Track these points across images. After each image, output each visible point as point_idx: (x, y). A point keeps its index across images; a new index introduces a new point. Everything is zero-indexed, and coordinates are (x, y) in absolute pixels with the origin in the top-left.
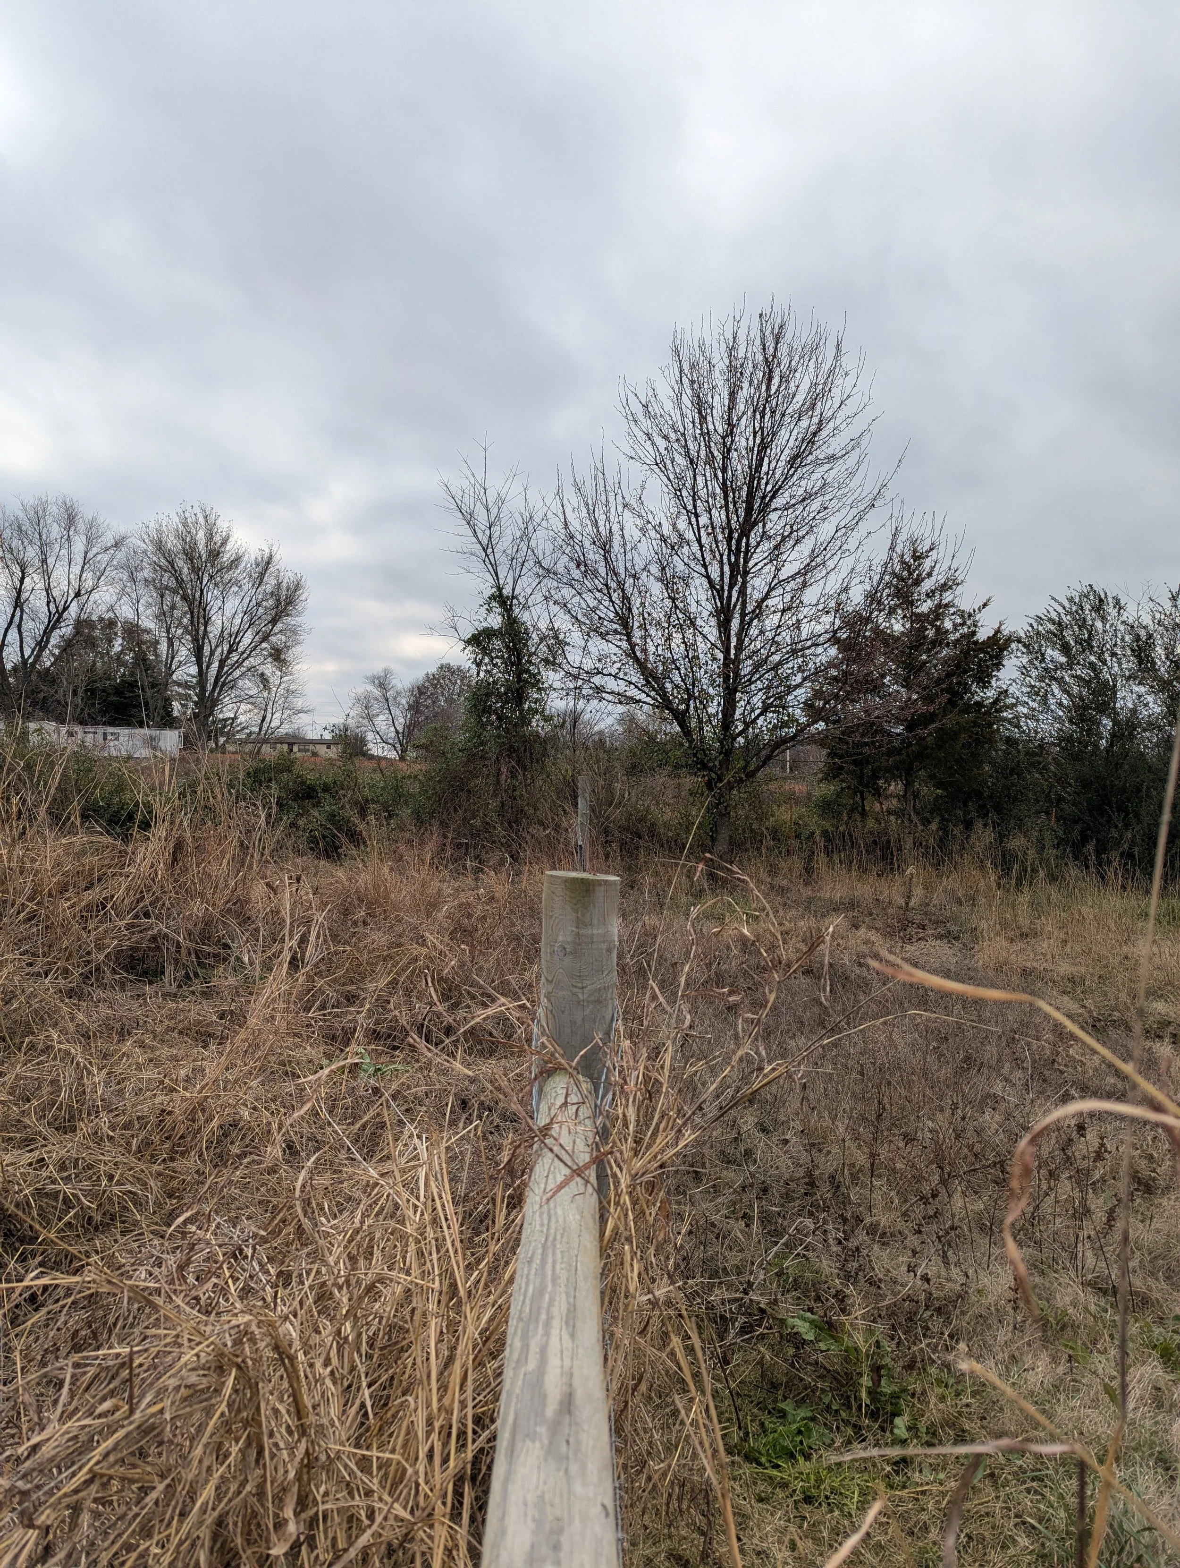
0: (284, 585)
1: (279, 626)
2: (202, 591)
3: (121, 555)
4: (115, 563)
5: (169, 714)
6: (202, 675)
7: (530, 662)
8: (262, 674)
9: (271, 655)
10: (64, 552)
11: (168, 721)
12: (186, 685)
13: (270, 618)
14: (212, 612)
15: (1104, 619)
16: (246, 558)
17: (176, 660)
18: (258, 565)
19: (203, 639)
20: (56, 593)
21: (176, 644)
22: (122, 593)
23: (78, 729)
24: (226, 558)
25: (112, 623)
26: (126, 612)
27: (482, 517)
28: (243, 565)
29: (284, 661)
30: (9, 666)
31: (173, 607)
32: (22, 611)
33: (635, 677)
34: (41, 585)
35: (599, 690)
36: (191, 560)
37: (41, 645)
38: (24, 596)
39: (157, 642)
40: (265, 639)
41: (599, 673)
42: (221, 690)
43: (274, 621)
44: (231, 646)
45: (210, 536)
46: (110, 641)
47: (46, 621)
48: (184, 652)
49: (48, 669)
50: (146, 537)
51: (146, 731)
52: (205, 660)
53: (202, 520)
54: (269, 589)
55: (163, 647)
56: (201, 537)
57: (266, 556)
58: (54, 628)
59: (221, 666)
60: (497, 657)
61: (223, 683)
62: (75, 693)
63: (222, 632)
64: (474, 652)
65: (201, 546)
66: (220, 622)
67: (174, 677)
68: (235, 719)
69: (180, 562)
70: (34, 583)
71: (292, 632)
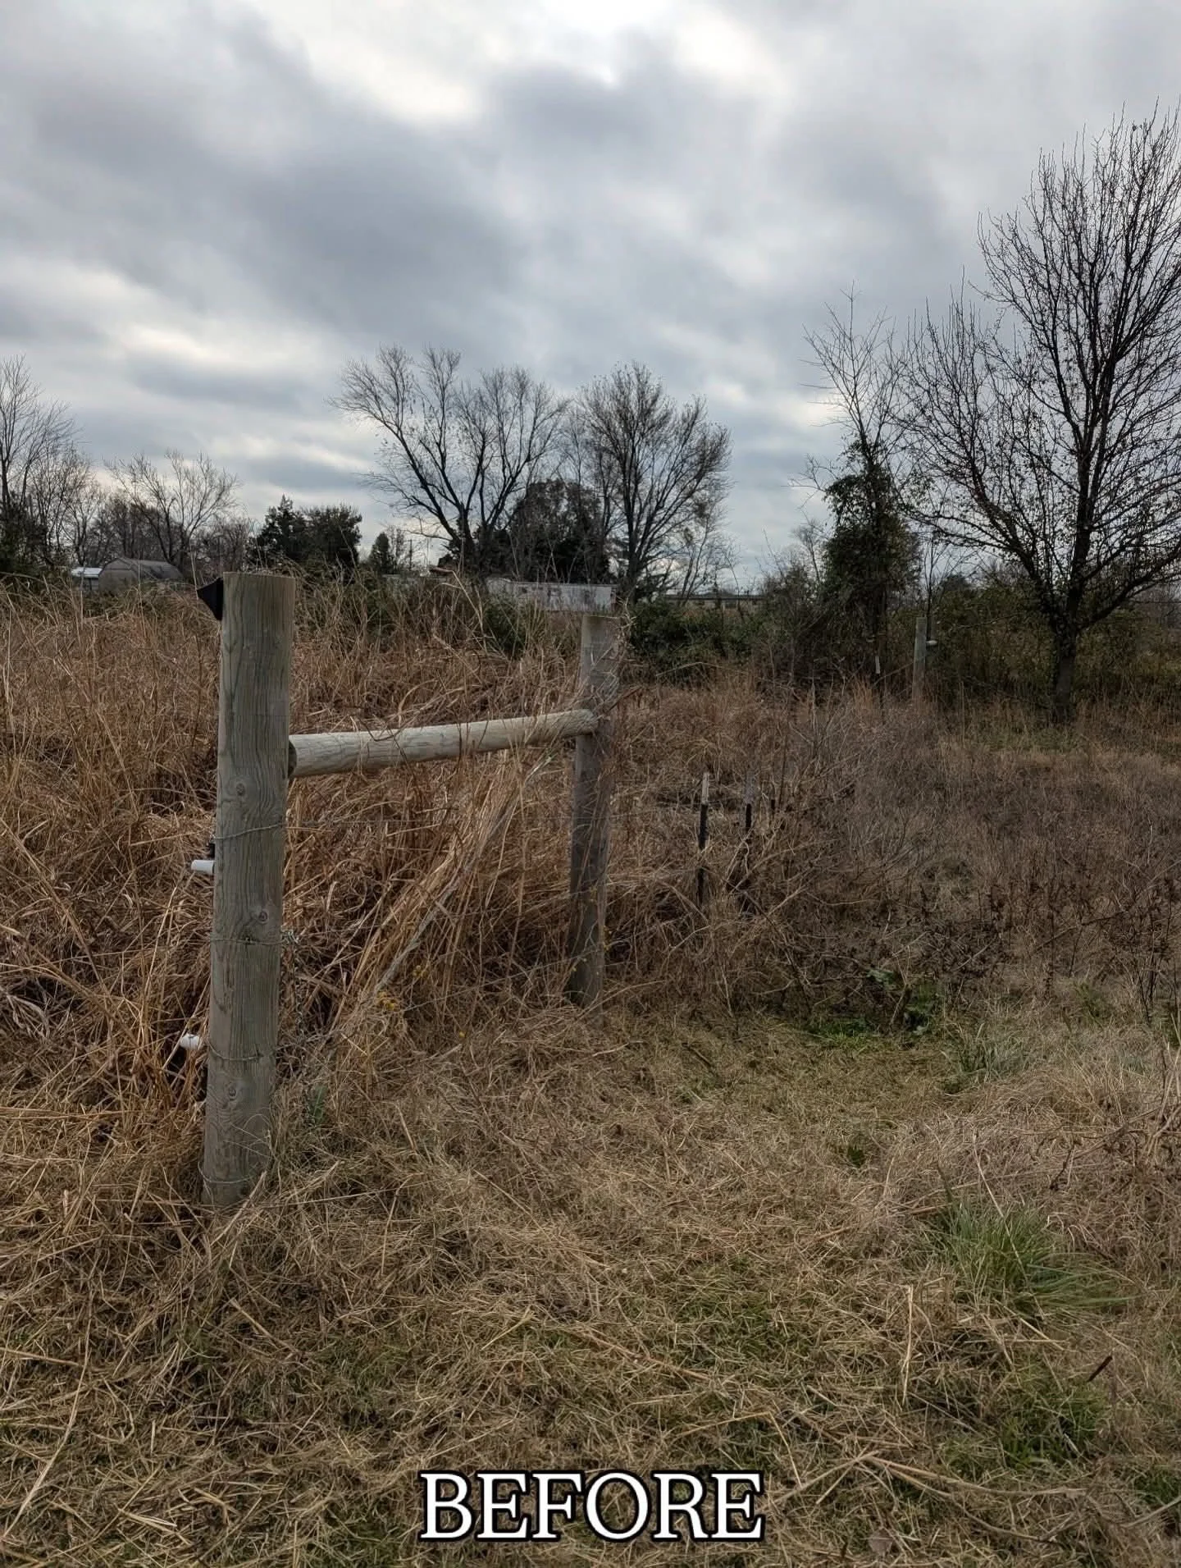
0: (709, 438)
1: (704, 481)
2: (634, 450)
3: (564, 419)
4: (559, 427)
5: (606, 570)
6: (632, 534)
7: (890, 508)
8: (687, 530)
9: (695, 511)
10: (517, 420)
11: (605, 578)
12: (618, 542)
13: (695, 473)
14: (644, 470)
16: (673, 416)
17: (612, 518)
18: (684, 421)
19: (634, 496)
20: (510, 459)
21: (612, 503)
22: (567, 455)
23: (528, 586)
24: (656, 415)
25: (559, 484)
26: (569, 473)
27: (849, 369)
28: (671, 422)
29: (708, 516)
30: (473, 529)
31: (610, 468)
32: (483, 477)
33: (981, 518)
34: (498, 453)
35: (947, 533)
36: (625, 419)
37: (498, 509)
38: (485, 463)
39: (598, 501)
40: (690, 495)
41: (940, 516)
42: (648, 547)
43: (699, 477)
44: (658, 503)
45: (642, 395)
46: (557, 502)
47: (502, 484)
48: (617, 512)
49: (504, 530)
50: (585, 401)
51: (584, 587)
52: (636, 517)
53: (635, 380)
54: (694, 443)
55: (602, 505)
56: (634, 396)
57: (693, 410)
58: (508, 492)
59: (649, 523)
60: (859, 504)
61: (650, 541)
62: (526, 552)
63: (652, 490)
64: (835, 500)
65: (633, 406)
66: (649, 480)
67: (610, 535)
68: (666, 576)
69: (616, 424)
70: (492, 451)
71: (716, 486)
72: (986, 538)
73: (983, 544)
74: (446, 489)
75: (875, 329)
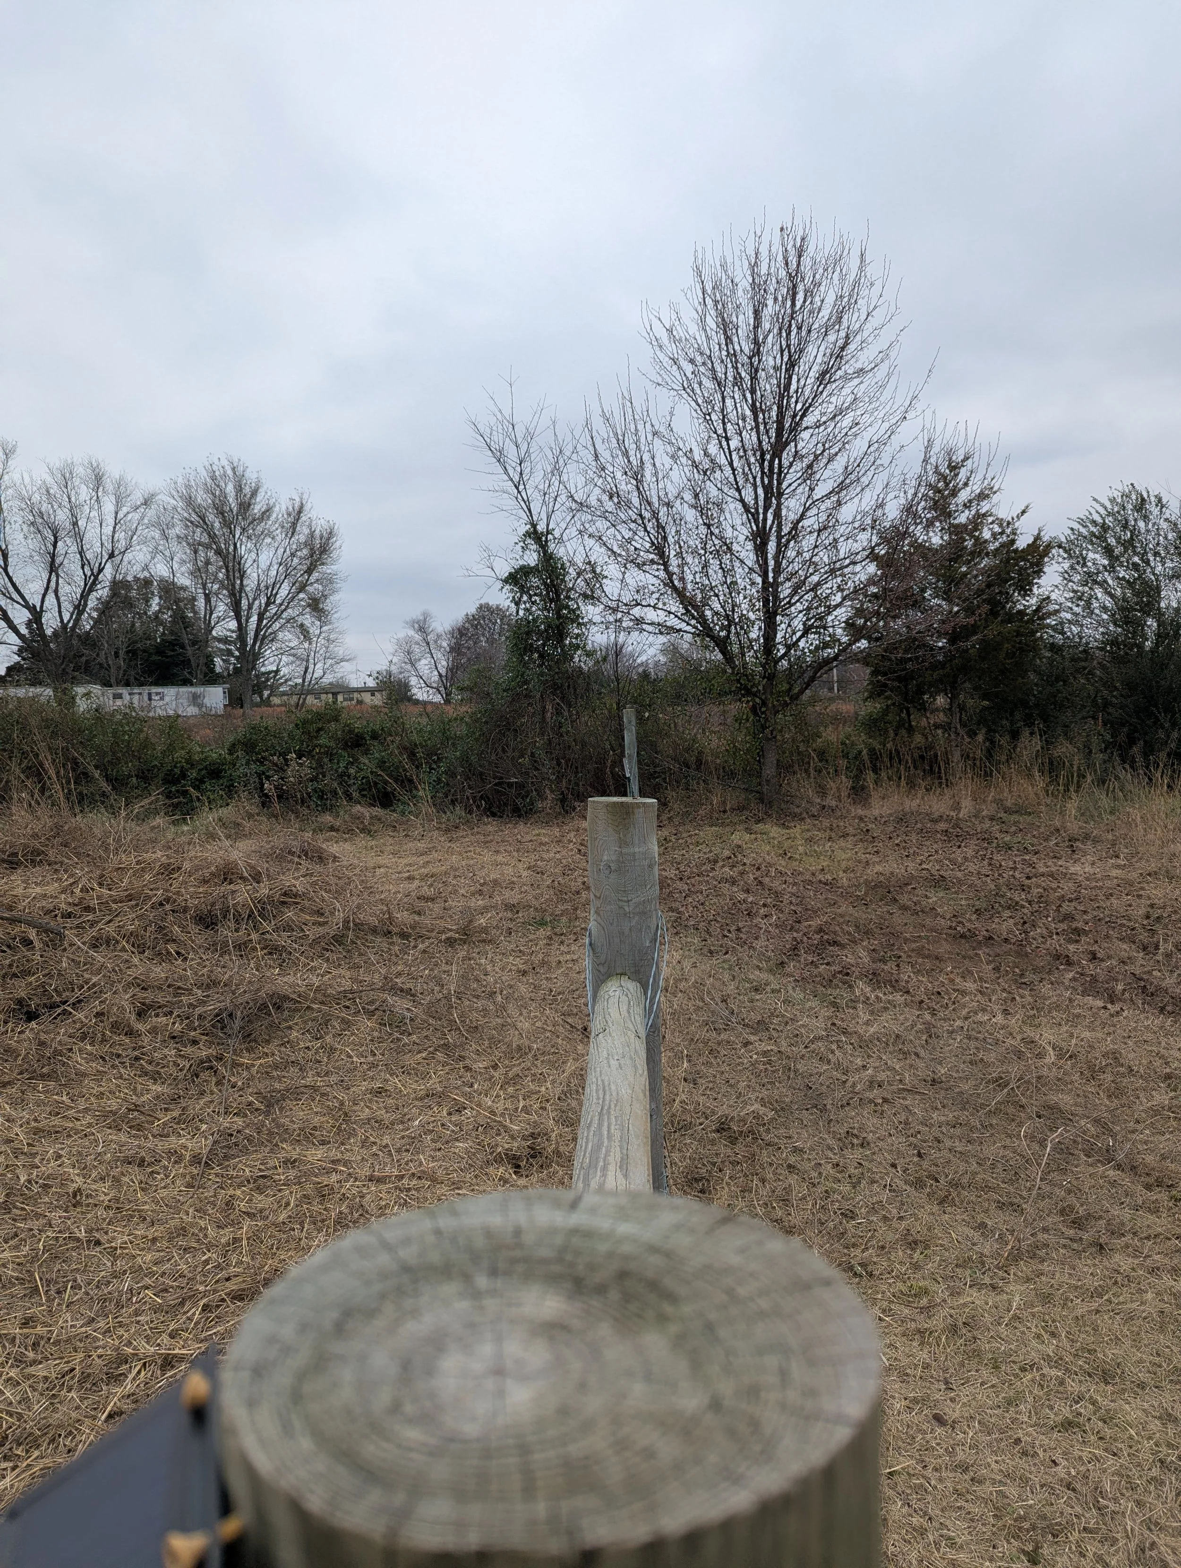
0: (317, 533)
1: (315, 575)
2: (235, 545)
3: (151, 513)
4: (146, 521)
5: (212, 670)
6: (241, 629)
7: (568, 597)
8: (302, 625)
9: (309, 605)
10: (94, 514)
11: (211, 678)
12: (225, 640)
13: (305, 567)
14: (247, 566)
15: (1146, 518)
16: (277, 509)
17: (214, 616)
18: (289, 515)
19: (240, 592)
20: (89, 555)
21: (213, 600)
22: (156, 551)
23: (124, 691)
24: (257, 509)
25: (147, 582)
26: (161, 570)
27: (512, 454)
28: (274, 515)
29: (322, 611)
30: (49, 632)
31: (208, 563)
32: (58, 576)
33: (675, 606)
34: (74, 548)
35: (639, 621)
36: (222, 514)
37: (79, 608)
38: (58, 561)
39: (194, 599)
40: (302, 588)
41: (638, 604)
42: (262, 643)
43: (309, 571)
44: (268, 598)
45: (239, 489)
46: (147, 601)
47: (82, 584)
48: (221, 607)
49: (88, 633)
50: (175, 493)
51: (192, 689)
52: (244, 614)
53: (230, 472)
54: (302, 539)
55: (201, 603)
56: (230, 489)
57: (297, 505)
58: (91, 590)
59: (260, 620)
60: (536, 595)
61: (262, 637)
62: (117, 654)
63: (259, 585)
64: (512, 591)
65: (231, 499)
66: (255, 575)
67: (214, 633)
68: (277, 672)
69: (211, 517)
70: (67, 547)
71: (328, 581)
72: (683, 626)
73: (680, 630)
74: (11, 589)
75: (537, 415)
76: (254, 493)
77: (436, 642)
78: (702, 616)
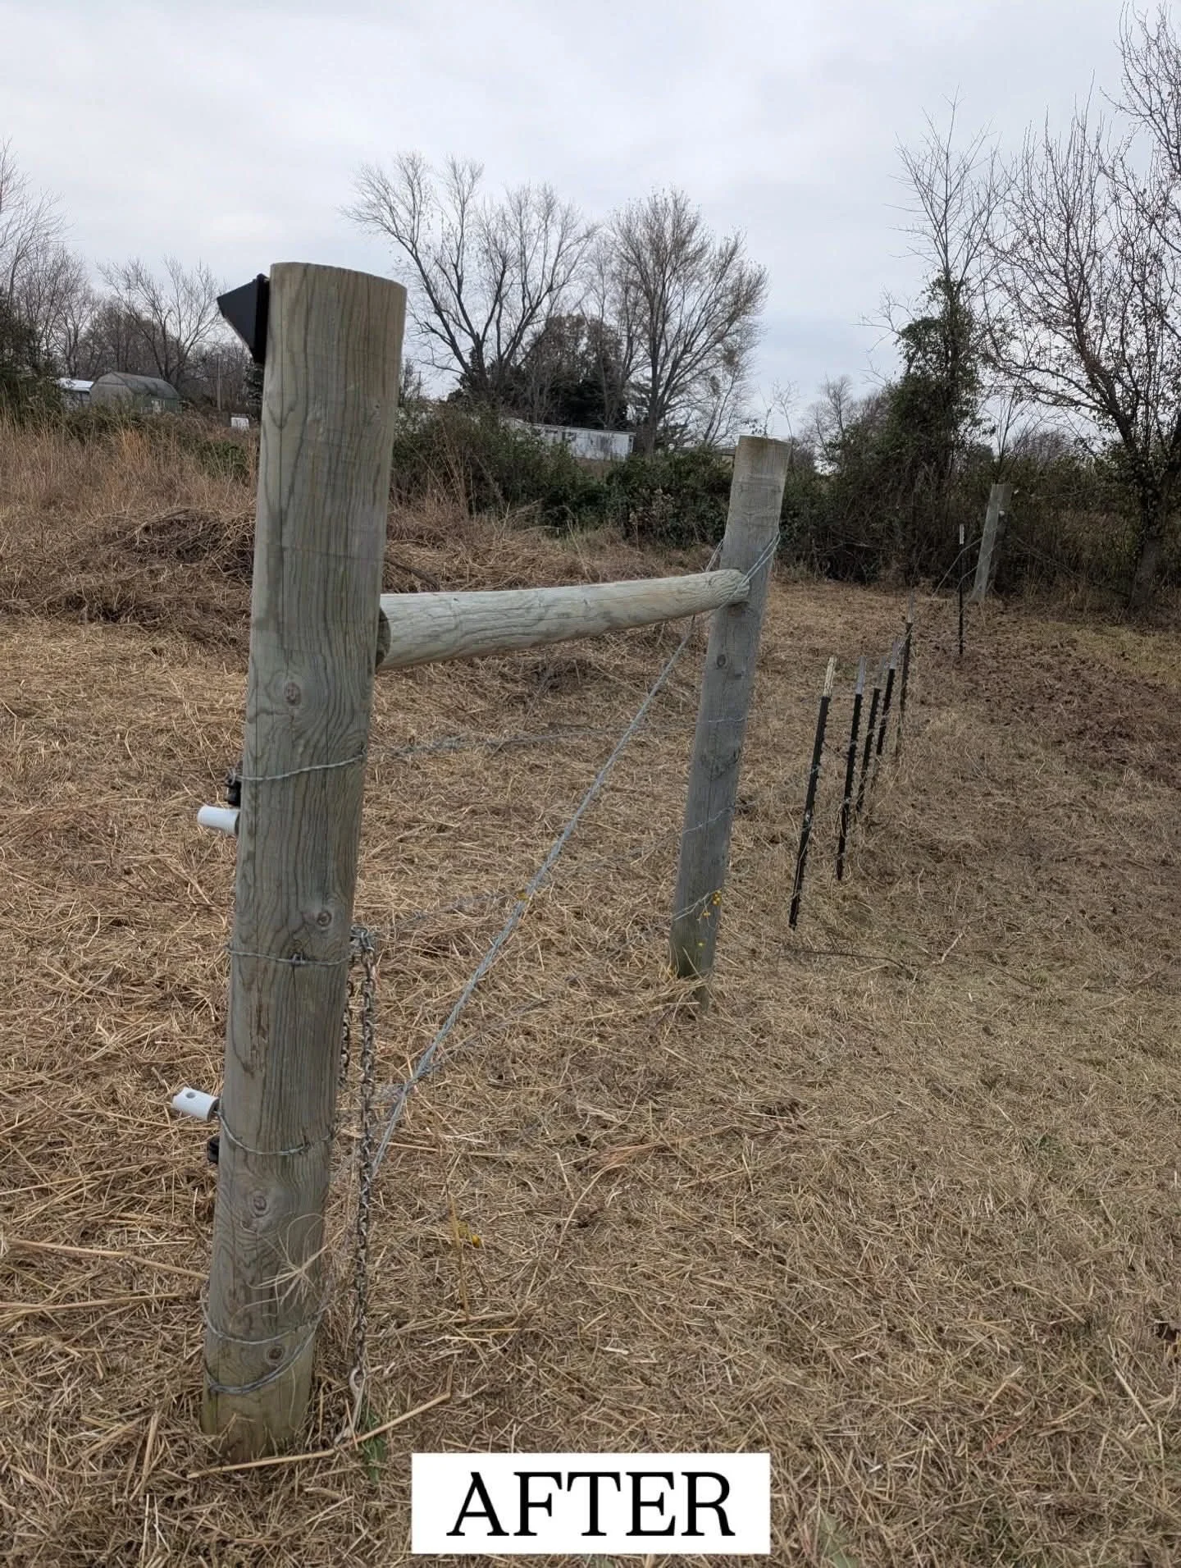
0: (746, 278)
1: (736, 325)
2: (664, 286)
3: (591, 247)
4: (585, 255)
5: (623, 417)
6: (655, 378)
7: (967, 358)
8: (714, 378)
9: (724, 357)
10: (541, 244)
11: (621, 425)
12: (639, 387)
13: (726, 315)
14: (673, 308)
16: (710, 249)
17: (634, 360)
18: (721, 256)
19: (661, 337)
20: (530, 287)
21: (636, 343)
22: (591, 287)
23: (543, 428)
24: (691, 248)
25: (580, 321)
26: (592, 309)
27: (940, 190)
28: (707, 256)
29: (737, 365)
30: (487, 363)
31: (636, 304)
32: (501, 306)
33: (1079, 373)
34: (518, 280)
35: (1036, 389)
36: (657, 250)
37: (515, 341)
38: (503, 291)
39: (619, 342)
40: (720, 339)
41: (1034, 368)
42: (671, 394)
43: (731, 320)
44: (686, 346)
45: (677, 224)
46: (577, 339)
47: (521, 315)
48: (641, 352)
49: (519, 367)
50: (616, 226)
51: (600, 433)
52: (660, 361)
53: (671, 205)
54: (730, 283)
55: (624, 347)
56: (668, 224)
57: (730, 248)
58: (527, 324)
59: (674, 368)
60: (933, 352)
61: (674, 389)
62: (542, 391)
63: (679, 331)
64: (907, 345)
65: (668, 236)
66: (678, 320)
67: (632, 379)
68: (686, 426)
69: (646, 255)
70: (513, 276)
71: (747, 332)
72: (1082, 397)
73: (1077, 403)
74: (461, 317)
75: (977, 144)
76: (691, 230)
77: (849, 411)
78: (1111, 390)
